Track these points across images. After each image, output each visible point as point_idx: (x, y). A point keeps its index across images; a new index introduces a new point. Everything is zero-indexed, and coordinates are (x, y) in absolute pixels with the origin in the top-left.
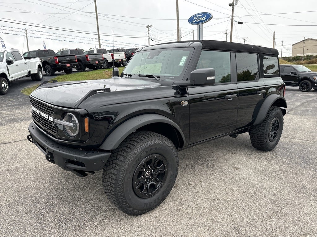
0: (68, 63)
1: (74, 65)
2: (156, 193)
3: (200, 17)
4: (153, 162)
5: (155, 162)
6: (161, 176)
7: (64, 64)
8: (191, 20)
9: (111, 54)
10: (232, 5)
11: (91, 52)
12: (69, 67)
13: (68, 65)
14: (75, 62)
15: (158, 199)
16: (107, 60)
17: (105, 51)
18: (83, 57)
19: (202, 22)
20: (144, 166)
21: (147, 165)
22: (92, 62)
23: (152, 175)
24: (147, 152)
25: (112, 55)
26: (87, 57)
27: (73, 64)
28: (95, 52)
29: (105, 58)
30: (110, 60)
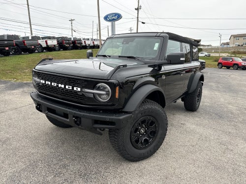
0: (7, 47)
1: (13, 49)
2: (149, 146)
3: (113, 16)
4: (147, 122)
5: (148, 122)
6: (153, 134)
7: (2, 48)
8: (106, 18)
9: (44, 40)
10: (137, 9)
11: (26, 38)
12: (8, 50)
13: (7, 49)
14: (14, 46)
15: (150, 151)
16: (41, 46)
17: (39, 38)
18: (20, 42)
19: (114, 20)
20: (139, 124)
21: (142, 124)
22: (28, 47)
23: (145, 132)
24: (142, 114)
25: (46, 42)
26: (24, 42)
27: (12, 47)
28: (30, 38)
29: (40, 44)
30: (44, 45)
